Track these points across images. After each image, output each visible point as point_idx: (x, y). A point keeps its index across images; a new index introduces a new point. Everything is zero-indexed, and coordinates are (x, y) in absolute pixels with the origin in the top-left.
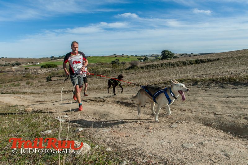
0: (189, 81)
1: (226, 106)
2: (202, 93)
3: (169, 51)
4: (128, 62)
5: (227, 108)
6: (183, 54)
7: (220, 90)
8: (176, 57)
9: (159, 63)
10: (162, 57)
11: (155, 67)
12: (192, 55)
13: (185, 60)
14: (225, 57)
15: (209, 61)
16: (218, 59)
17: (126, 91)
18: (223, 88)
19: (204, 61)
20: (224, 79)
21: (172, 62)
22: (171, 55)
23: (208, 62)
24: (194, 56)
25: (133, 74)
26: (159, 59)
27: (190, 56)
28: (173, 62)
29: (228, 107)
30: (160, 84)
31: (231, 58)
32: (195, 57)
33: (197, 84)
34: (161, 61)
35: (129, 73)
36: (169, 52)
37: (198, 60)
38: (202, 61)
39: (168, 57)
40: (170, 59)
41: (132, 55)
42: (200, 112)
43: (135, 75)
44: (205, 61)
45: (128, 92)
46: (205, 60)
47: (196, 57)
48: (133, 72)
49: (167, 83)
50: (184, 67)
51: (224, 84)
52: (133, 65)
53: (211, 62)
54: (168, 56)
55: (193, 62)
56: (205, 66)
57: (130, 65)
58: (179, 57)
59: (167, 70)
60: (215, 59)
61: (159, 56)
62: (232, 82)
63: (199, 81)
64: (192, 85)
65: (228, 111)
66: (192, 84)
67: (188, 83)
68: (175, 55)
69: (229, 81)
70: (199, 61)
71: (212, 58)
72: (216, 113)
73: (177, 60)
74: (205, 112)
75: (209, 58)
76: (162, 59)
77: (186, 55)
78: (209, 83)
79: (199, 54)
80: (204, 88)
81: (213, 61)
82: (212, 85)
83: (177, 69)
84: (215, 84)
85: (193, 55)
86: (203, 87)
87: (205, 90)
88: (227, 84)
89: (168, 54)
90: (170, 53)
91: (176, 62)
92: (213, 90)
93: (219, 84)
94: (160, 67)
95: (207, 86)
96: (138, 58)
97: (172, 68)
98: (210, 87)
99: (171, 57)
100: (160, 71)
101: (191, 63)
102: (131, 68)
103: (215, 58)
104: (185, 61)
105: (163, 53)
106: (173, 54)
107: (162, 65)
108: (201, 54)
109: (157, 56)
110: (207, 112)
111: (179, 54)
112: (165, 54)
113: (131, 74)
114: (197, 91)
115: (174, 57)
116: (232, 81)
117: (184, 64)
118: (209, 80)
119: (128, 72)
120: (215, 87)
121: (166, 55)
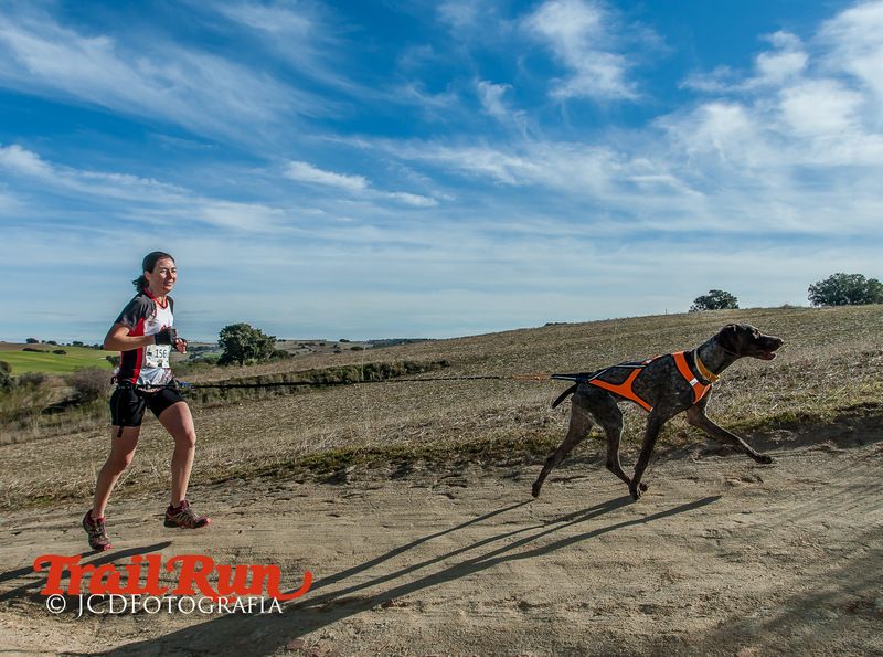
0: (372, 457)
1: (557, 564)
2: (441, 512)
3: (254, 328)
4: (60, 373)
5: (560, 570)
6: (311, 344)
7: (508, 491)
8: (282, 355)
9: (210, 380)
10: (220, 353)
11: (194, 397)
12: (343, 346)
13: (320, 365)
14: (463, 354)
15: (412, 368)
16: (443, 364)
17: (60, 528)
18: (517, 480)
19: (393, 372)
20: (513, 446)
21: (268, 373)
22: (261, 344)
23: (408, 373)
24: (354, 349)
25: (83, 430)
26: (208, 361)
27: (336, 349)
28: (274, 376)
29: (563, 566)
30: (243, 477)
31: (486, 358)
32: (359, 353)
33: (411, 471)
34: (217, 370)
35: (65, 429)
36: (252, 333)
37: (370, 366)
38: (387, 373)
39: (251, 356)
40: (259, 363)
41: (77, 344)
42: (459, 602)
43: (96, 435)
44: (396, 369)
45: (70, 531)
46: (398, 365)
47: (364, 353)
48: (82, 424)
49: (275, 473)
50: (317, 396)
51: (517, 466)
52: (82, 390)
53: (420, 373)
54: (247, 348)
55: (351, 375)
56: (400, 390)
57: (69, 391)
58: (290, 352)
59: (246, 412)
60: (433, 363)
61: (207, 349)
62: (541, 453)
63: (417, 458)
64: (393, 477)
65: (569, 586)
66: (388, 470)
67: (370, 466)
68: (277, 347)
69: (534, 452)
70: (375, 370)
71: (421, 359)
72: (526, 598)
73: (287, 368)
74: (479, 598)
75: (410, 358)
76: (224, 362)
77: (322, 344)
78: (457, 464)
79: (370, 342)
80: (443, 488)
81: (427, 369)
82: (472, 472)
83: (289, 403)
84: (484, 467)
85: (349, 346)
86: (436, 483)
87: (451, 497)
88: (527, 462)
89: (251, 341)
90: (257, 336)
91: (284, 376)
92: (481, 492)
93: (498, 466)
94: (216, 396)
95: (454, 479)
96: (108, 358)
97: (268, 399)
98: (465, 481)
99: (263, 355)
100: (215, 414)
101: (345, 380)
102: (73, 403)
103: (433, 357)
104: (320, 371)
105: (229, 335)
106: (272, 339)
107: (224, 387)
108: (377, 345)
109: (200, 348)
110: (488, 599)
111: (295, 342)
112: (236, 339)
113: (74, 432)
114: (420, 504)
115: (274, 354)
116: (541, 449)
117: (321, 382)
118: (457, 449)
119: (60, 424)
120: (487, 482)
121: (239, 345)
